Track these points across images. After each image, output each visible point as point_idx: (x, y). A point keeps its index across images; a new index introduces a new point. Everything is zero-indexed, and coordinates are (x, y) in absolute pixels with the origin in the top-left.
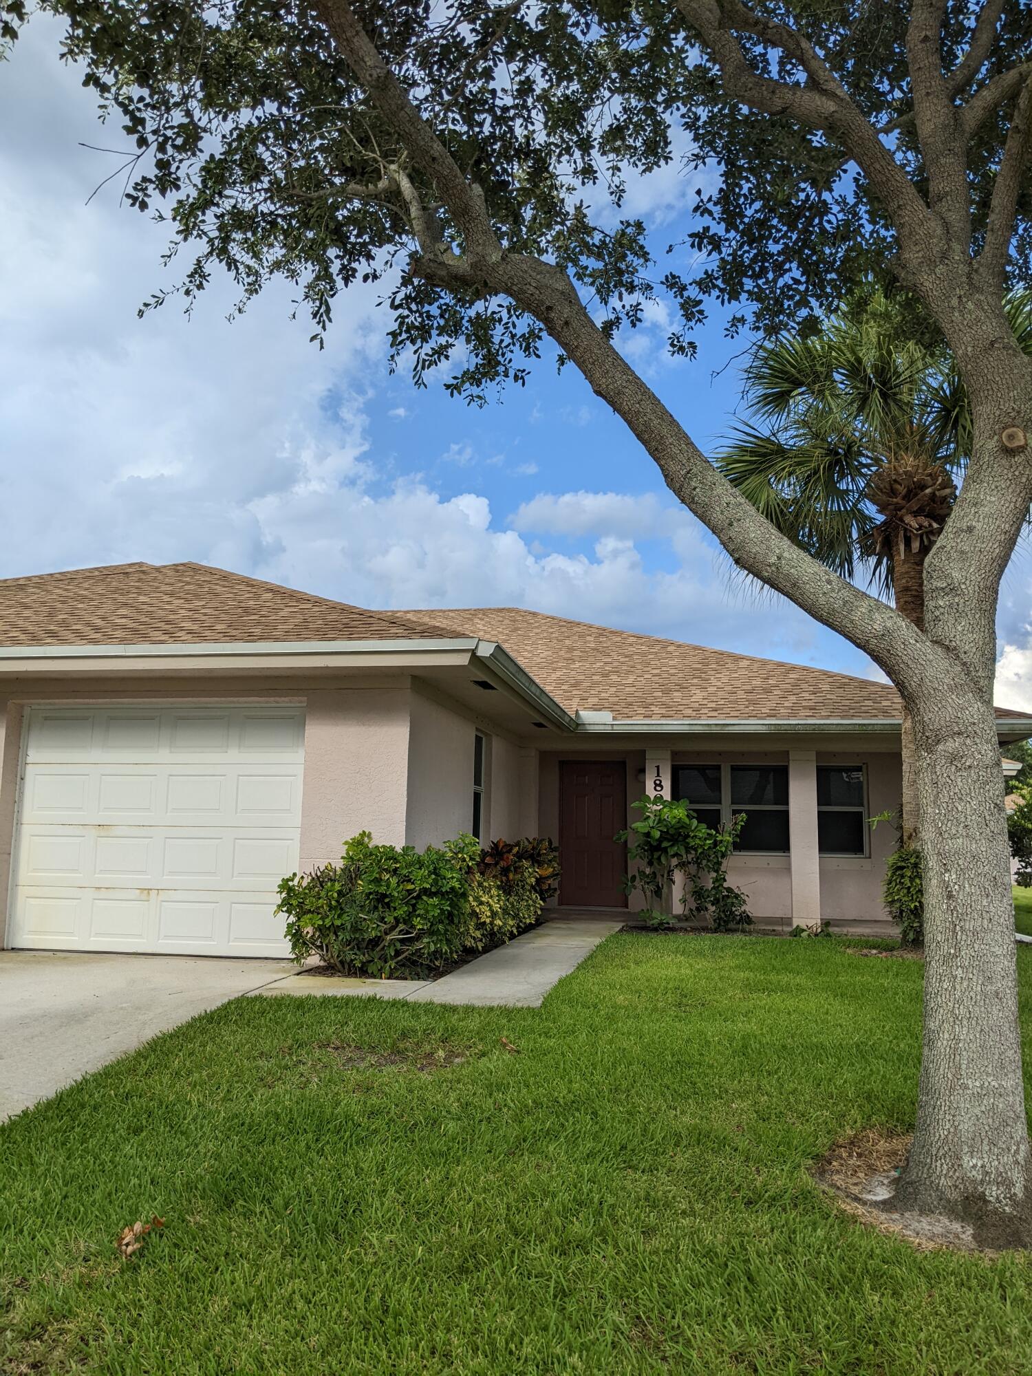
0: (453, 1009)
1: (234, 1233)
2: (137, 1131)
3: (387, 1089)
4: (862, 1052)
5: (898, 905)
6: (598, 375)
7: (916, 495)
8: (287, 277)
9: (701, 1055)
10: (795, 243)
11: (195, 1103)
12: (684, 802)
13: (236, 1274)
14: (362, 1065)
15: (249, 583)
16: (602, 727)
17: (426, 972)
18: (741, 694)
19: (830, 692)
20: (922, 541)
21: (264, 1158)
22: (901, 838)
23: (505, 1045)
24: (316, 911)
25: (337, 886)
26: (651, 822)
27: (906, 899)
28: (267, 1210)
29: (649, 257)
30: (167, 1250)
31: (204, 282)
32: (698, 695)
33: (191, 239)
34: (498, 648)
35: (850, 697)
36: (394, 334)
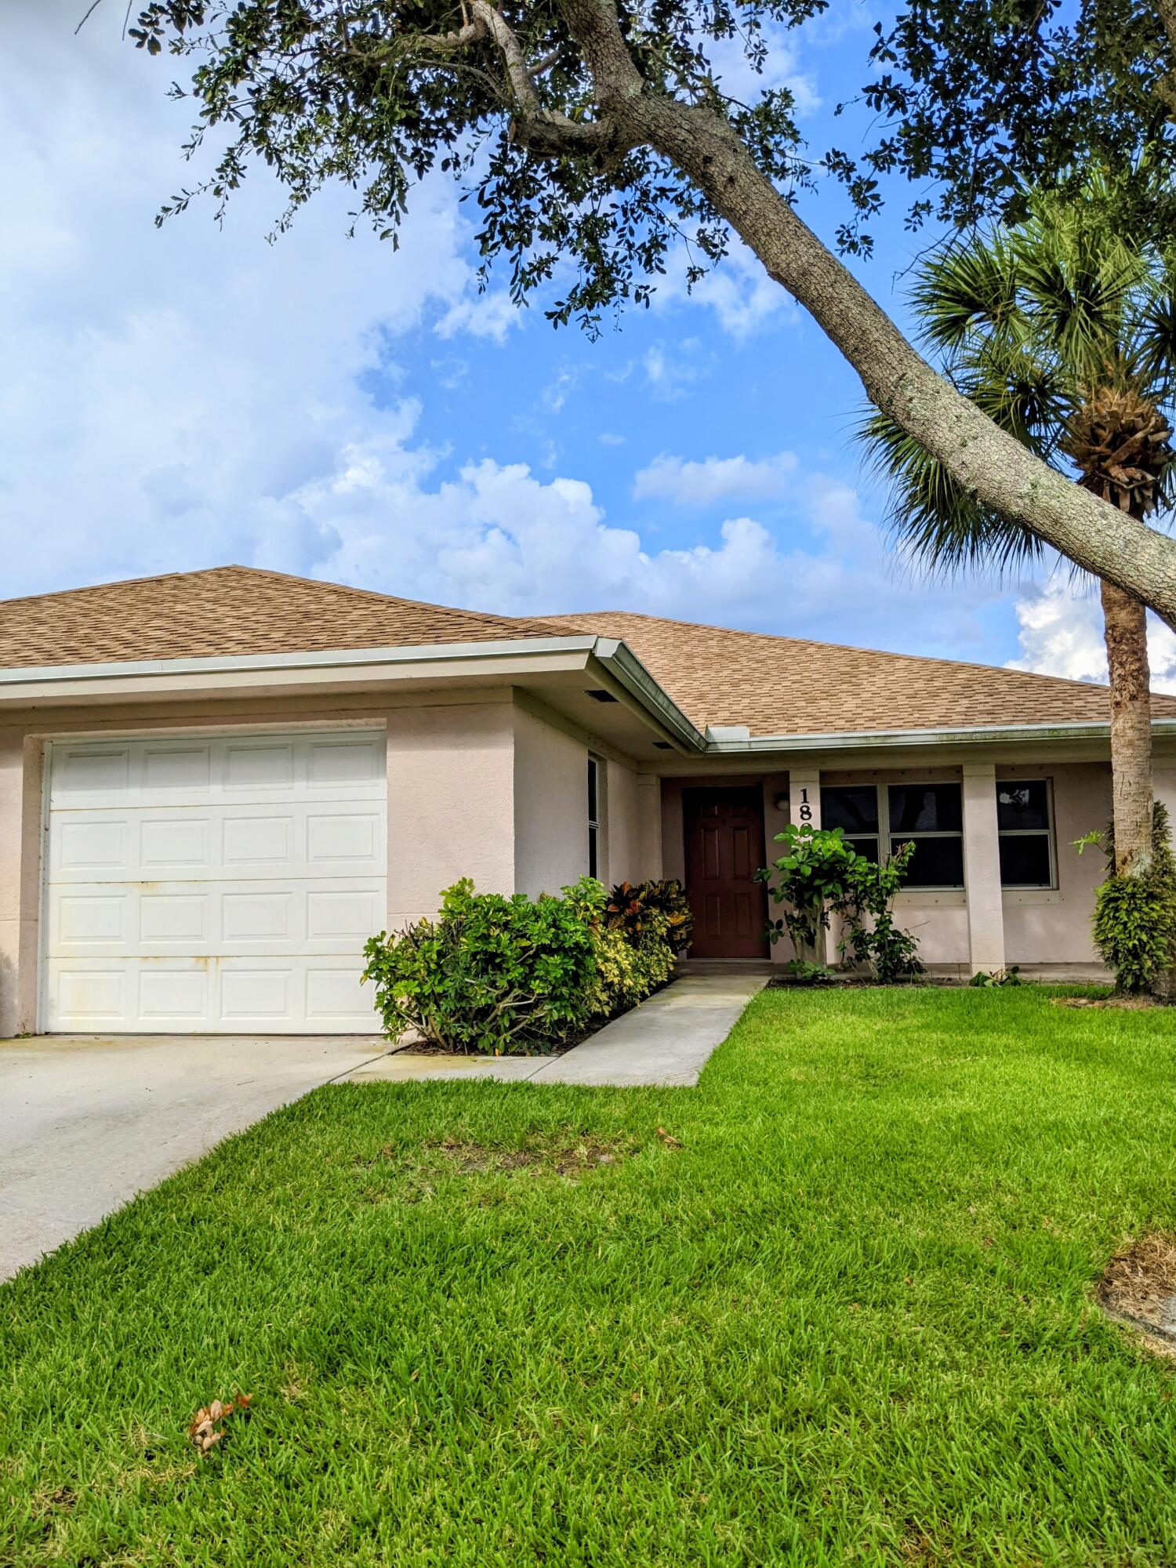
0: (590, 1092)
1: (344, 1411)
2: (207, 1270)
3: (522, 1201)
4: (1115, 1131)
5: (1113, 944)
6: (775, 250)
7: (1124, 441)
8: (342, 179)
9: (913, 1142)
10: (1000, 96)
11: (280, 1228)
12: (839, 832)
13: (354, 1477)
14: (485, 1169)
15: (308, 585)
16: (737, 746)
17: (549, 1045)
18: (902, 700)
19: (1009, 693)
20: (1133, 499)
21: (375, 1301)
22: (1113, 863)
23: (662, 1138)
24: (412, 977)
25: (436, 946)
26: (800, 855)
27: (1122, 936)
28: (385, 1378)
29: (800, 136)
30: (256, 1441)
31: (239, 177)
32: (850, 704)
33: (219, 122)
34: (622, 645)
35: (1034, 697)
36: (482, 238)
